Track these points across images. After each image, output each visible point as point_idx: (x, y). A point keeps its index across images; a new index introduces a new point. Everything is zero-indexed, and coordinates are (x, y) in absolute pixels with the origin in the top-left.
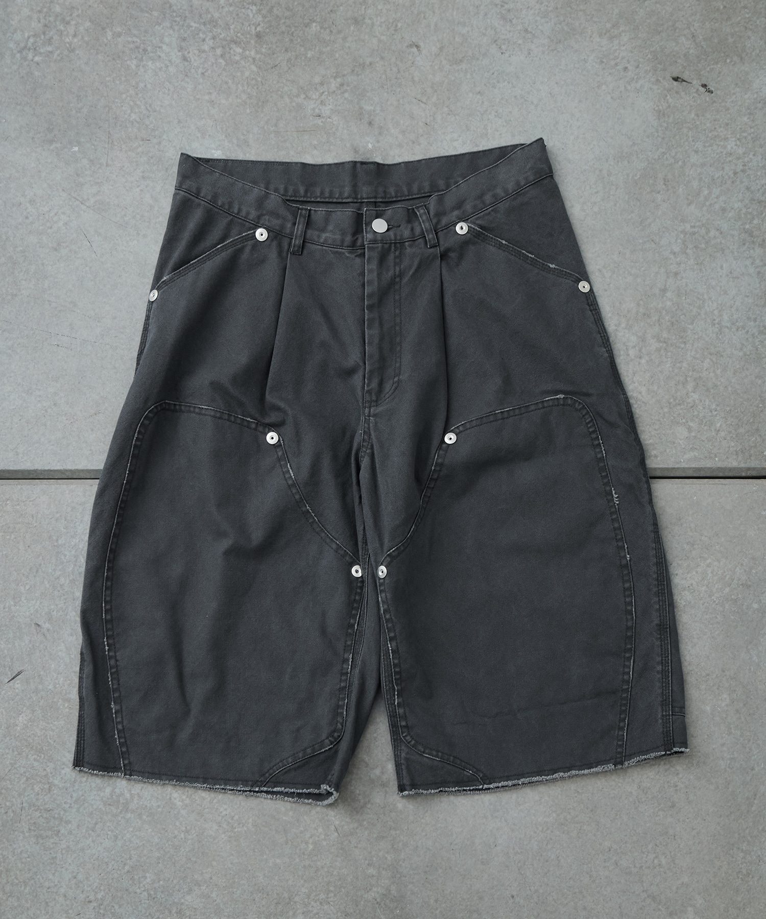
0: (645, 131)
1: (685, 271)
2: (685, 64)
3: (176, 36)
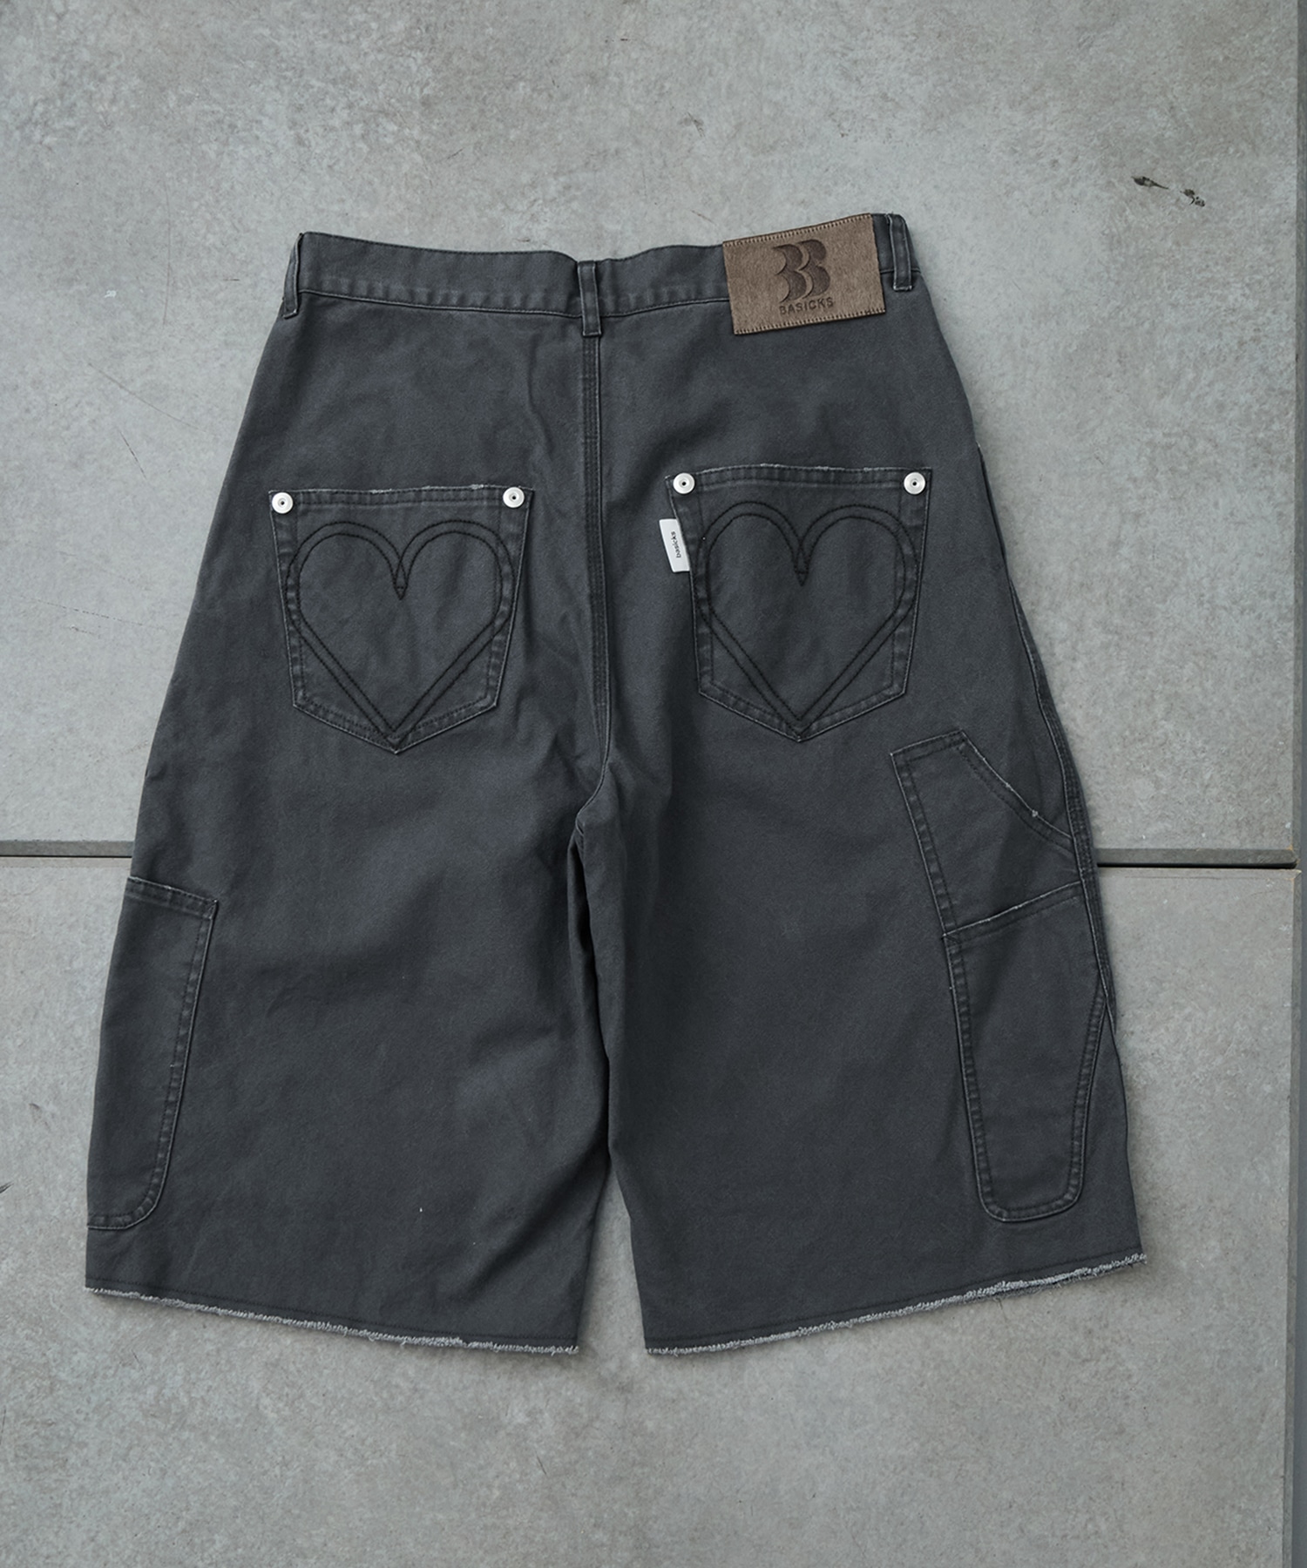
0: (1086, 271)
1: (1152, 510)
2: (1157, 156)
3: (286, 102)
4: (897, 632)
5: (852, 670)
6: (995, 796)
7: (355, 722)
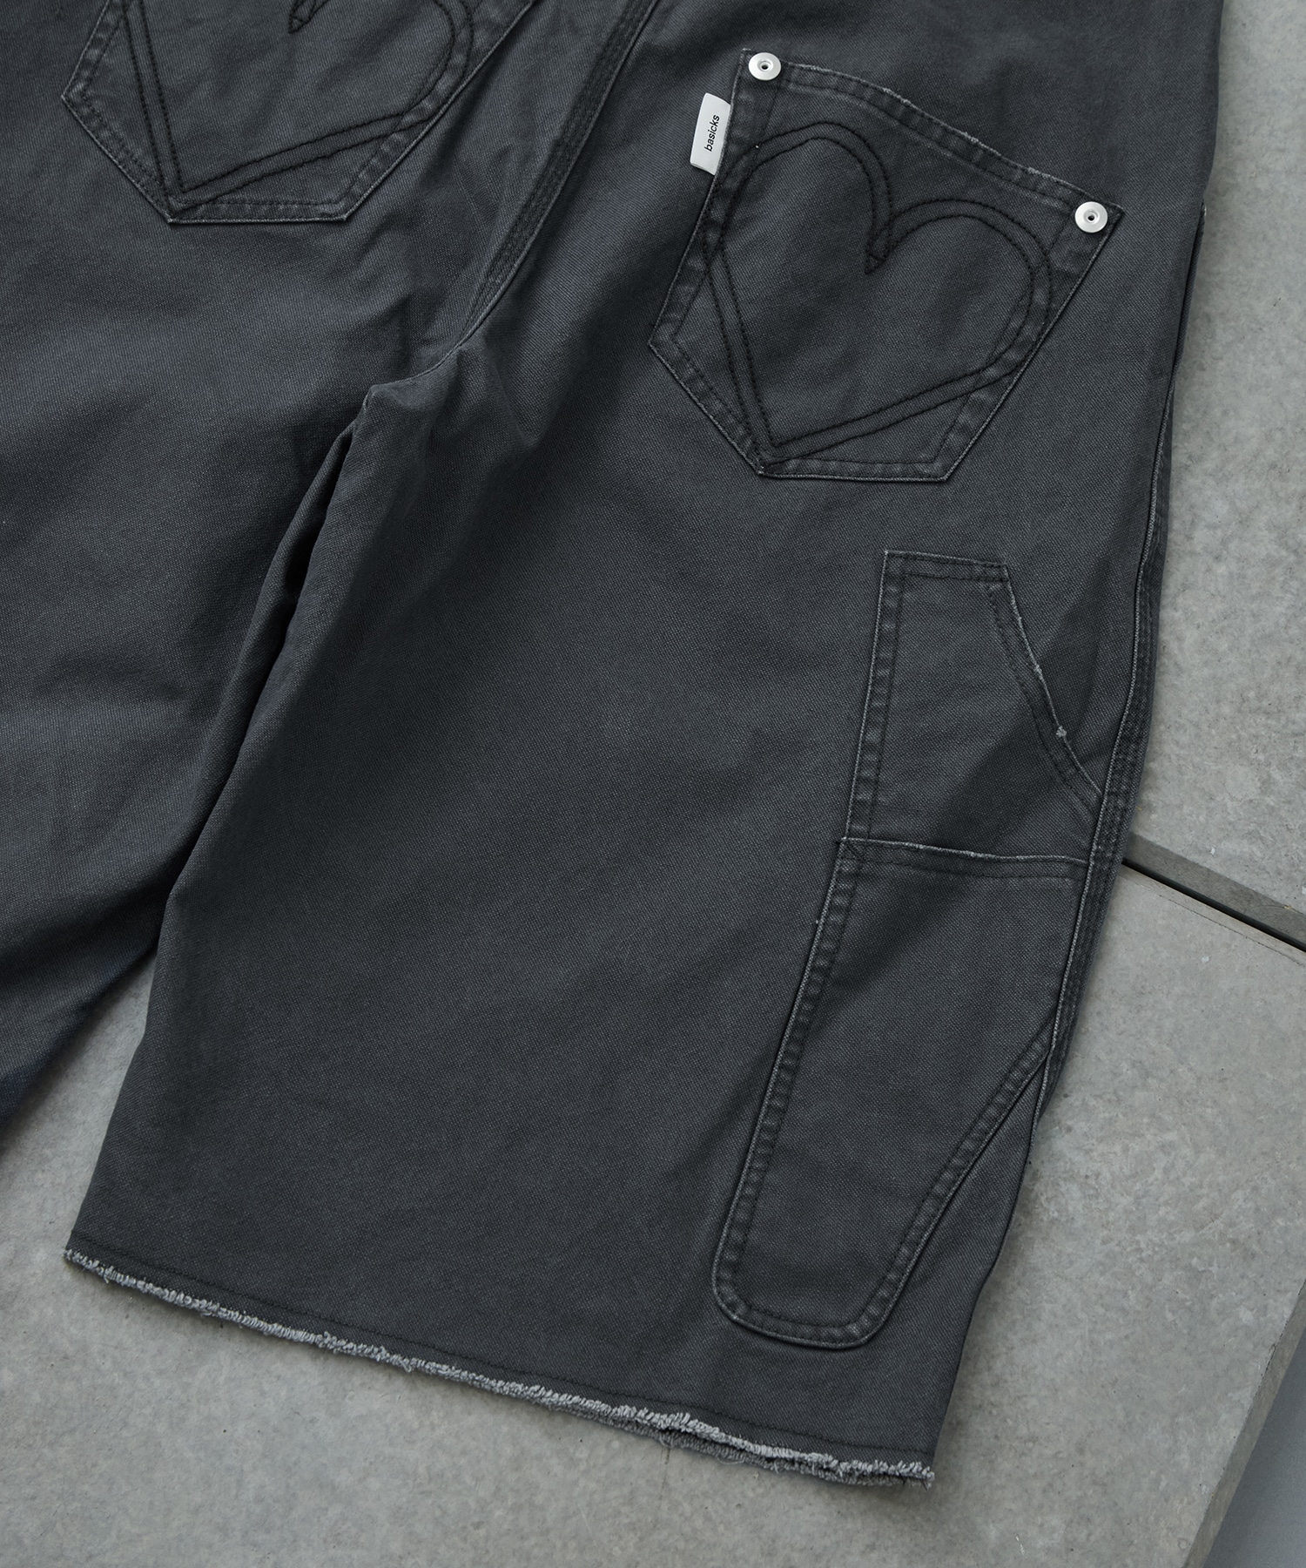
4: (974, 396)
5: (885, 418)
6: (1012, 676)
7: (136, 156)
